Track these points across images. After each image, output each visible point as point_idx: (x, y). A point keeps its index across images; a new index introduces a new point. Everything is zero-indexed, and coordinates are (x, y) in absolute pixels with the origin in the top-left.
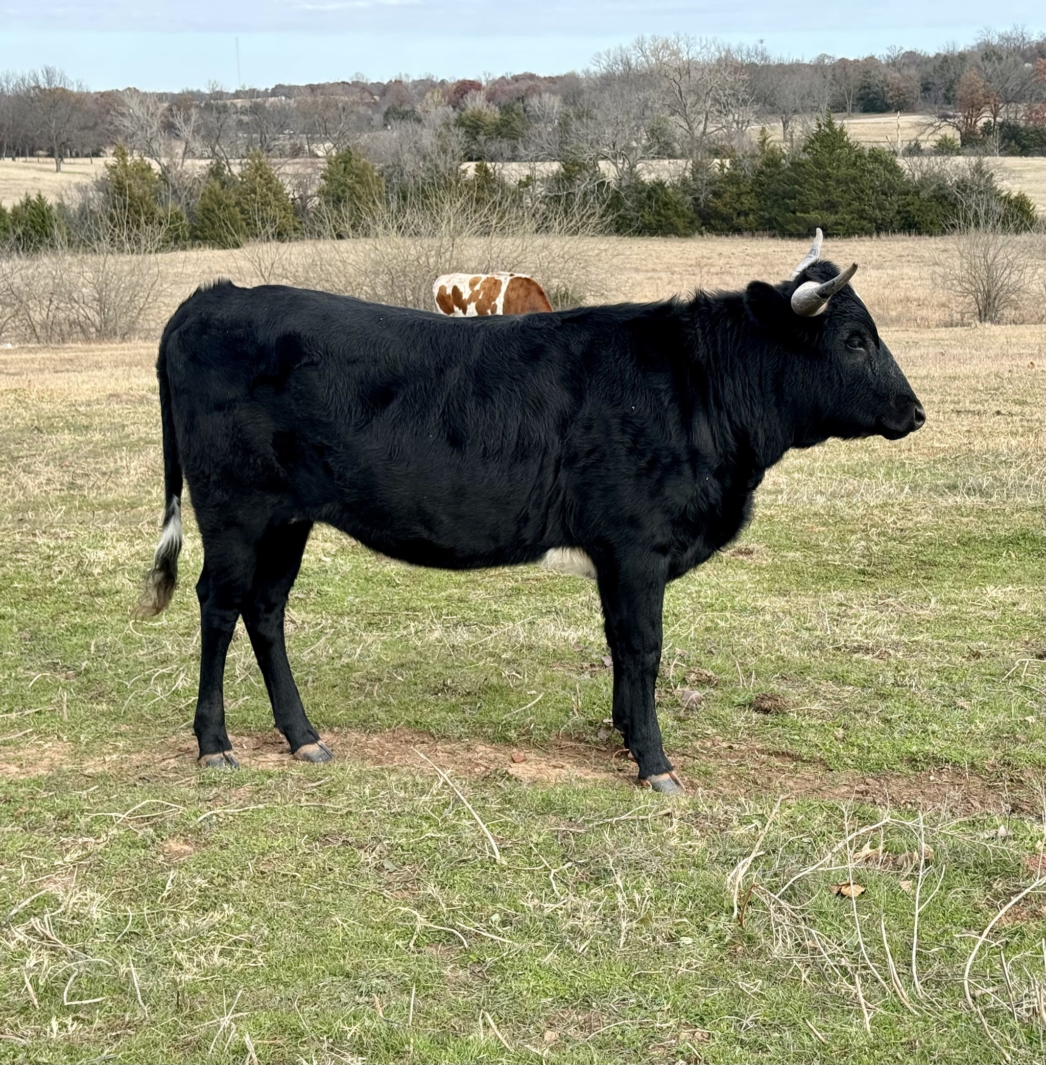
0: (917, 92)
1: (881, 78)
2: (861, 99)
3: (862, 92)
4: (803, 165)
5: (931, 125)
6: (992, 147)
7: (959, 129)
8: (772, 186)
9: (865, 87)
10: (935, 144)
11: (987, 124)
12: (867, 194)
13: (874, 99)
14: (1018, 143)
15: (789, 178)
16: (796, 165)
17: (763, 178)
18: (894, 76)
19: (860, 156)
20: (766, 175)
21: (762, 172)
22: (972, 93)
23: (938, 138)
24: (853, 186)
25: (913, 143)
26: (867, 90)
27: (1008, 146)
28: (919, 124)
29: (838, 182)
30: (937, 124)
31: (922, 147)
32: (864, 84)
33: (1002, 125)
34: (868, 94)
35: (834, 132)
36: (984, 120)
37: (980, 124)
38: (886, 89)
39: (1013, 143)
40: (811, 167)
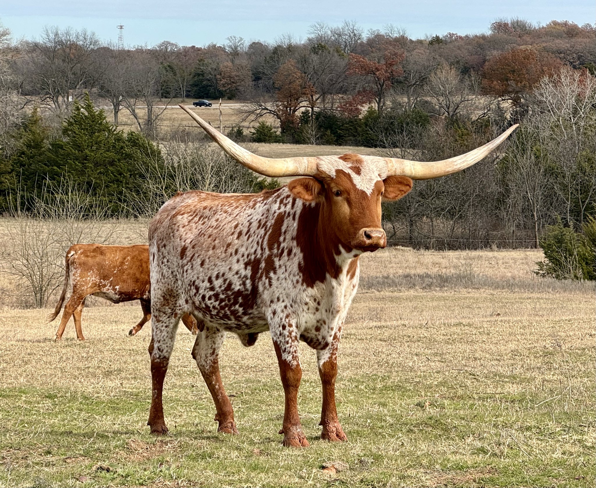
0: (249, 82)
1: (214, 67)
2: (195, 85)
3: (196, 79)
4: (61, 147)
5: (253, 112)
6: (309, 136)
7: (279, 117)
9: (199, 75)
10: (253, 131)
11: (305, 113)
13: (207, 86)
14: (334, 132)
15: (49, 159)
16: (57, 146)
17: (24, 159)
18: (226, 65)
20: (27, 156)
21: (23, 153)
22: (290, 83)
23: (257, 125)
27: (324, 135)
28: (240, 112)
30: (258, 112)
31: (244, 133)
33: (318, 115)
36: (303, 109)
37: (298, 113)
38: (218, 77)
39: (329, 132)
40: (69, 149)
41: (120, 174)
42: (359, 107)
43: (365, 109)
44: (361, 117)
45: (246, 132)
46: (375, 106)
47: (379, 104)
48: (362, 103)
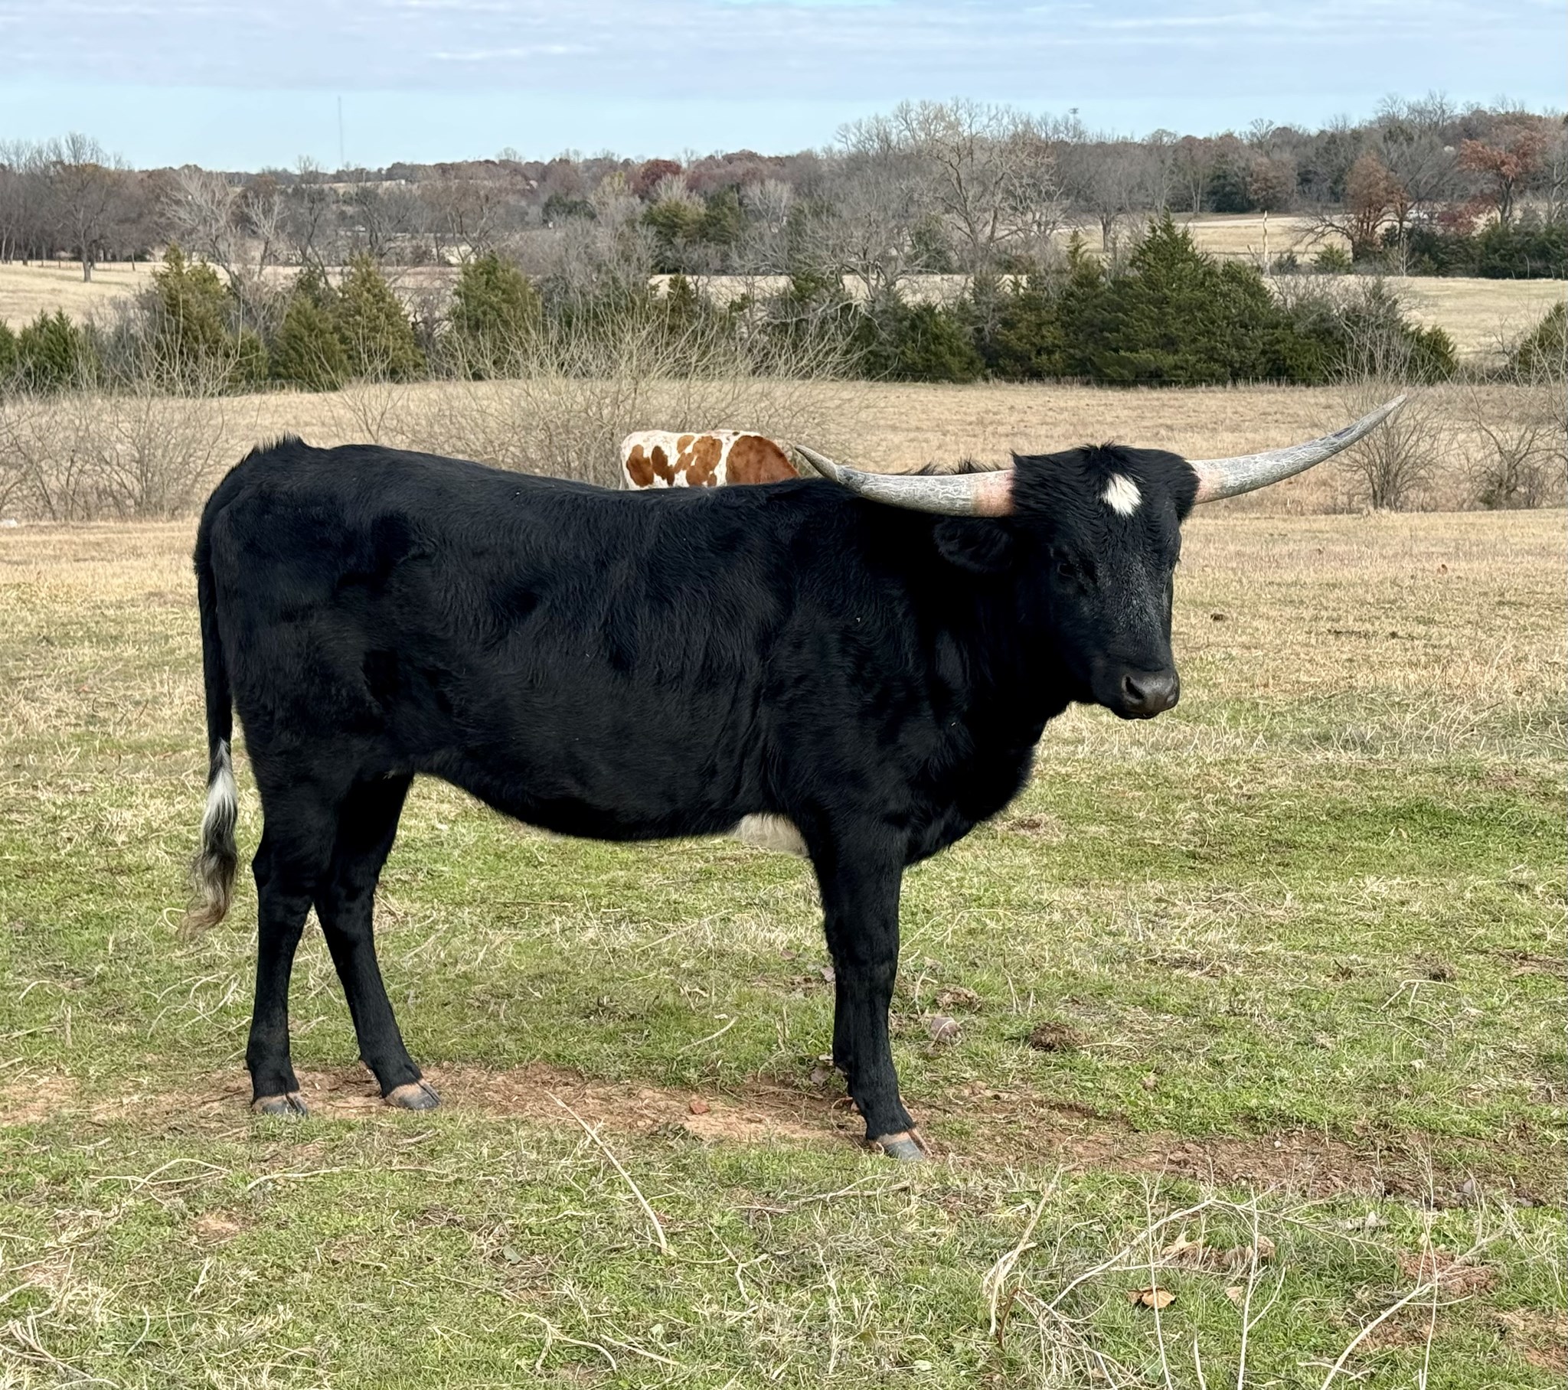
0: (1293, 184)
1: (1243, 165)
2: (1214, 193)
3: (1215, 183)
4: (1129, 285)
5: (1312, 230)
6: (1397, 263)
7: (1350, 237)
8: (1086, 314)
9: (1219, 177)
10: (1316, 257)
11: (1390, 231)
12: (1219, 326)
13: (1232, 193)
14: (1434, 258)
15: (1110, 302)
16: (1121, 285)
17: (1072, 303)
18: (1260, 162)
19: (1210, 273)
20: (1077, 299)
21: (1072, 294)
22: (1370, 186)
23: (1321, 248)
24: (1199, 315)
25: (1285, 256)
26: (1222, 181)
27: (1420, 261)
28: (1294, 229)
29: (1179, 309)
30: (1320, 229)
31: (1298, 262)
32: (1220, 173)
33: (1411, 232)
34: (1224, 186)
35: (1174, 239)
36: (1387, 225)
37: (1380, 230)
38: (1248, 179)
39: (1426, 257)
40: (1142, 288)
41: (1213, 323)
42: (1474, 220)
43: (1481, 223)
44: (1474, 234)
45: (1299, 260)
46: (1496, 214)
47: (1503, 213)
48: (1477, 213)
